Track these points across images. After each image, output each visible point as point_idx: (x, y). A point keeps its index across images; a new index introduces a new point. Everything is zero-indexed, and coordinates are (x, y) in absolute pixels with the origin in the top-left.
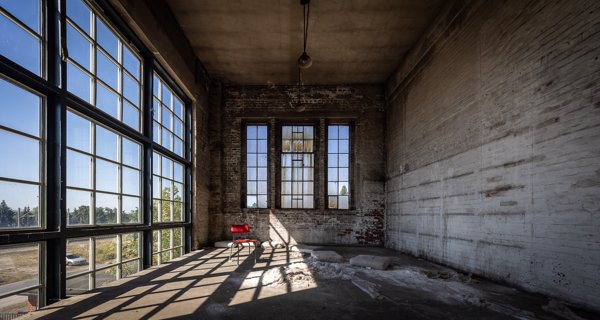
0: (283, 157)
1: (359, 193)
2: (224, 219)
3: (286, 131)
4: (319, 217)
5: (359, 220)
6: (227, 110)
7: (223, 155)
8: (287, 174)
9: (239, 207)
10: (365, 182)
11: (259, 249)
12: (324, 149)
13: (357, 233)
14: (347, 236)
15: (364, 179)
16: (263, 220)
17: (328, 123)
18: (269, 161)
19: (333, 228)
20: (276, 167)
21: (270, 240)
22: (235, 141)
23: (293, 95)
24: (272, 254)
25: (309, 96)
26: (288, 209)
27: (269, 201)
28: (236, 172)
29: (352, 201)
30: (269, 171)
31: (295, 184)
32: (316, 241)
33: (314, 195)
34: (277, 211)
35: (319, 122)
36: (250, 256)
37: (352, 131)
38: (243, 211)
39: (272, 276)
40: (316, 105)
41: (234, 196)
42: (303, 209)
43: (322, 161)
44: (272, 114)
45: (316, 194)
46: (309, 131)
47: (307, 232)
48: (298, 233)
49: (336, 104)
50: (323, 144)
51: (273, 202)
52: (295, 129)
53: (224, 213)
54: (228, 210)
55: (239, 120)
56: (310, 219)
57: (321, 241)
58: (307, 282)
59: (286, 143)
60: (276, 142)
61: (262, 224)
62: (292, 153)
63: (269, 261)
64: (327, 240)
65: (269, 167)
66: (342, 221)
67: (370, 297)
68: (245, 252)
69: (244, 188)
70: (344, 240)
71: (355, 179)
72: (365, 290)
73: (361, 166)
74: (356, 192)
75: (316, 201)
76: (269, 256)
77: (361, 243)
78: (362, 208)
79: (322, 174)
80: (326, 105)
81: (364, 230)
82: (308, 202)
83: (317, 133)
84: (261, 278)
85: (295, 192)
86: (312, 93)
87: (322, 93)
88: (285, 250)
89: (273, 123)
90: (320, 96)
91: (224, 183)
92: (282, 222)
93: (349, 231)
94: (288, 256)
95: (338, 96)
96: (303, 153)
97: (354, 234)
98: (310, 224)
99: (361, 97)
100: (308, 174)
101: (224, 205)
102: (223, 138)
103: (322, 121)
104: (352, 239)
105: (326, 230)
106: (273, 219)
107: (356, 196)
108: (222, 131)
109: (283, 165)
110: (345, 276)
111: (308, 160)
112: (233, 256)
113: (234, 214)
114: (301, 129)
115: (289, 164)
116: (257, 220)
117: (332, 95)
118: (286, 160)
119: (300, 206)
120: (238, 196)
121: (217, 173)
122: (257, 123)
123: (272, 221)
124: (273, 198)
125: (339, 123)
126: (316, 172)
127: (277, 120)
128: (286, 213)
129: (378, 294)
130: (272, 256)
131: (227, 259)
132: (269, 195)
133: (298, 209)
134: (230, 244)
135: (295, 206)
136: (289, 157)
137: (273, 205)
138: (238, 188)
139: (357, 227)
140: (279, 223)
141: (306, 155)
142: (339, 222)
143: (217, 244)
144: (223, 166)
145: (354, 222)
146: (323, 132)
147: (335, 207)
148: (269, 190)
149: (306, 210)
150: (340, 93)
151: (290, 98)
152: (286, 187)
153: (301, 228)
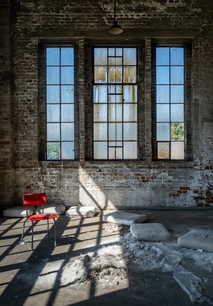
0: (96, 90)
1: (197, 138)
2: (16, 177)
3: (100, 54)
4: (144, 172)
5: (198, 175)
6: (19, 27)
7: (14, 89)
8: (101, 113)
9: (36, 160)
10: (206, 124)
11: (63, 220)
12: (150, 80)
13: (196, 192)
14: (182, 196)
15: (205, 120)
16: (69, 177)
17: (154, 45)
18: (76, 95)
19: (163, 186)
20: (86, 104)
21: (79, 204)
22: (29, 70)
23: (109, 8)
24: (79, 227)
25: (130, 9)
26: (102, 161)
27: (77, 150)
28: (31, 111)
29: (188, 150)
30: (77, 110)
31: (112, 126)
32: (141, 203)
33: (138, 141)
34: (88, 164)
35: (143, 42)
36: (49, 232)
37: (188, 55)
38: (41, 165)
39: (73, 271)
40: (139, 21)
41: (29, 145)
42: (123, 161)
43: (148, 96)
44: (82, 33)
45: (140, 140)
46: (130, 54)
47: (129, 192)
48: (117, 194)
49: (166, 20)
50: (149, 73)
51: (82, 152)
52: (112, 51)
53: (16, 167)
54: (21, 163)
55: (35, 41)
56: (132, 174)
57: (147, 204)
58: (116, 279)
59: (99, 71)
60: (86, 70)
61: (67, 183)
62: (108, 84)
63: (73, 241)
64: (156, 202)
65: (76, 103)
66: (175, 176)
67: (188, 299)
68: (43, 225)
69: (43, 132)
70: (179, 202)
71: (192, 119)
72: (185, 289)
73: (200, 103)
74: (193, 136)
75: (141, 149)
76: (74, 231)
77: (201, 205)
78: (201, 159)
79: (147, 114)
80: (152, 20)
81: (205, 189)
82: (130, 152)
83: (141, 57)
84: (60, 273)
85: (112, 138)
86: (134, 5)
87: (147, 4)
88: (97, 219)
89: (81, 45)
90: (146, 9)
91: (16, 127)
92: (95, 179)
93: (185, 190)
94: (100, 230)
95: (168, 9)
96: (123, 84)
97: (191, 194)
98: (133, 181)
99: (199, 10)
100: (129, 112)
101: (15, 156)
102: (12, 65)
103: (148, 42)
104: (188, 200)
105: (154, 188)
106: (82, 174)
107: (193, 142)
108: (12, 57)
109: (96, 100)
110: (166, 266)
111: (129, 94)
112: (27, 234)
113: (29, 168)
114: (119, 51)
115: (104, 99)
116: (60, 177)
117: (161, 8)
118: (100, 94)
119: (119, 157)
120: (35, 144)
121: (5, 115)
122: (60, 44)
123: (81, 178)
124: (82, 146)
125: (170, 44)
126: (141, 109)
127: (86, 40)
128: (100, 166)
129: (199, 295)
130: (78, 233)
131: (19, 237)
132: (77, 142)
133: (116, 160)
134: (24, 213)
135: (112, 157)
136: (103, 89)
137: (82, 156)
138: (34, 133)
139: (194, 184)
140: (90, 181)
141: (126, 88)
142: (171, 178)
143: (7, 212)
144: (13, 104)
145: (192, 178)
146: (148, 57)
147: (167, 157)
148: (77, 136)
149: (127, 162)
150: (172, 5)
151: (104, 12)
152: (100, 131)
153: (120, 187)
